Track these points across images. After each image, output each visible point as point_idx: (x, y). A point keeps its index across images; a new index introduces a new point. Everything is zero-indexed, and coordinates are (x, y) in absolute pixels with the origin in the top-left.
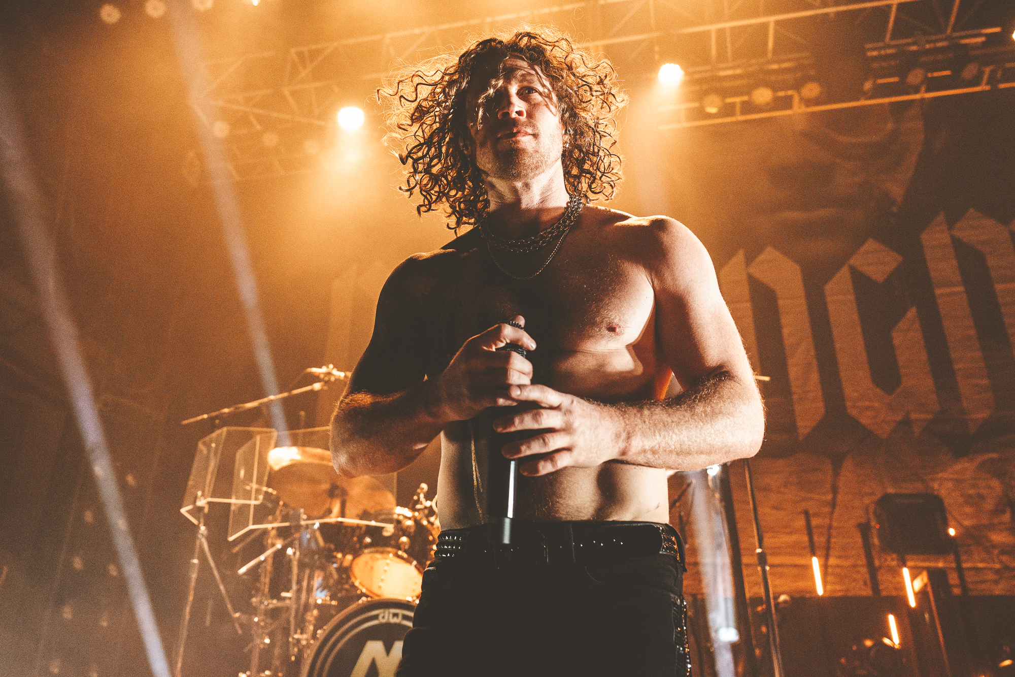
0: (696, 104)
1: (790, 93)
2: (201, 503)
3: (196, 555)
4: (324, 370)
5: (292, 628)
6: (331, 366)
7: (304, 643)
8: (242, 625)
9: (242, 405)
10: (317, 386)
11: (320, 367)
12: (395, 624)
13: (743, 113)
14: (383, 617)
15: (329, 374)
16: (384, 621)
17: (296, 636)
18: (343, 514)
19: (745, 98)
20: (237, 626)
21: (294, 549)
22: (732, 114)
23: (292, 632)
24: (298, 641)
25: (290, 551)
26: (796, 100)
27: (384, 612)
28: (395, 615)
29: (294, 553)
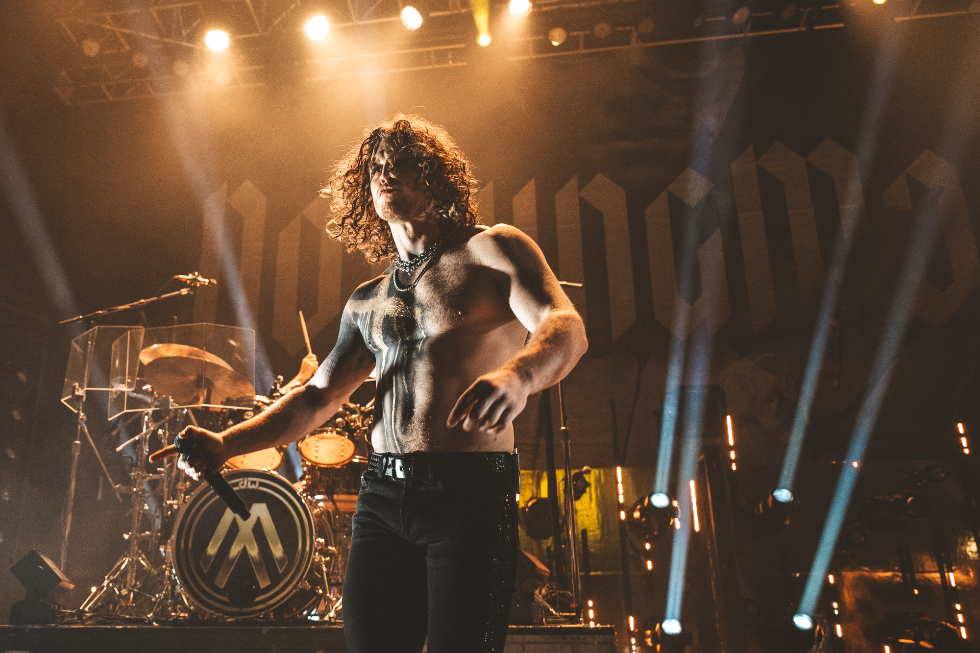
0: (543, 37)
1: (629, 28)
2: (80, 392)
3: (78, 438)
4: (190, 276)
5: (166, 495)
6: (196, 273)
7: (175, 507)
8: (123, 495)
9: (115, 308)
10: (184, 291)
11: (187, 275)
12: (253, 490)
13: (586, 46)
14: (243, 485)
15: (195, 280)
16: (243, 487)
17: (168, 502)
18: (208, 401)
19: (588, 32)
20: (118, 495)
21: (163, 431)
22: (576, 47)
23: (165, 498)
24: (171, 505)
25: (160, 432)
26: (634, 35)
27: (244, 481)
28: (253, 483)
29: (164, 433)
